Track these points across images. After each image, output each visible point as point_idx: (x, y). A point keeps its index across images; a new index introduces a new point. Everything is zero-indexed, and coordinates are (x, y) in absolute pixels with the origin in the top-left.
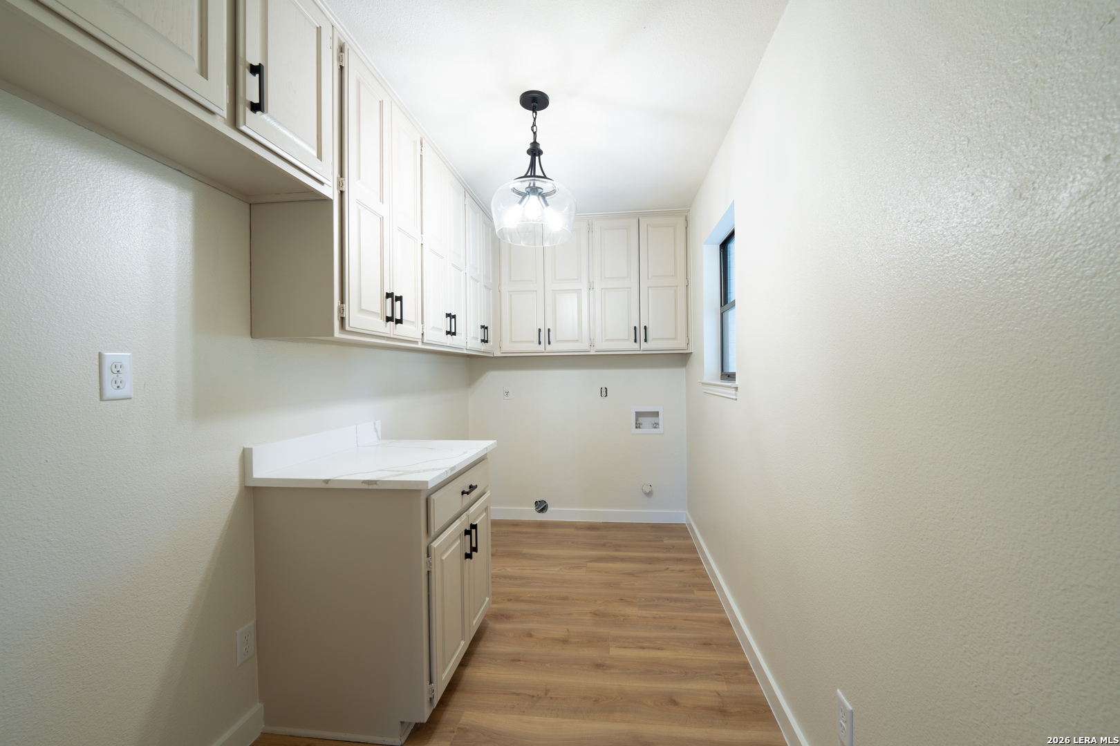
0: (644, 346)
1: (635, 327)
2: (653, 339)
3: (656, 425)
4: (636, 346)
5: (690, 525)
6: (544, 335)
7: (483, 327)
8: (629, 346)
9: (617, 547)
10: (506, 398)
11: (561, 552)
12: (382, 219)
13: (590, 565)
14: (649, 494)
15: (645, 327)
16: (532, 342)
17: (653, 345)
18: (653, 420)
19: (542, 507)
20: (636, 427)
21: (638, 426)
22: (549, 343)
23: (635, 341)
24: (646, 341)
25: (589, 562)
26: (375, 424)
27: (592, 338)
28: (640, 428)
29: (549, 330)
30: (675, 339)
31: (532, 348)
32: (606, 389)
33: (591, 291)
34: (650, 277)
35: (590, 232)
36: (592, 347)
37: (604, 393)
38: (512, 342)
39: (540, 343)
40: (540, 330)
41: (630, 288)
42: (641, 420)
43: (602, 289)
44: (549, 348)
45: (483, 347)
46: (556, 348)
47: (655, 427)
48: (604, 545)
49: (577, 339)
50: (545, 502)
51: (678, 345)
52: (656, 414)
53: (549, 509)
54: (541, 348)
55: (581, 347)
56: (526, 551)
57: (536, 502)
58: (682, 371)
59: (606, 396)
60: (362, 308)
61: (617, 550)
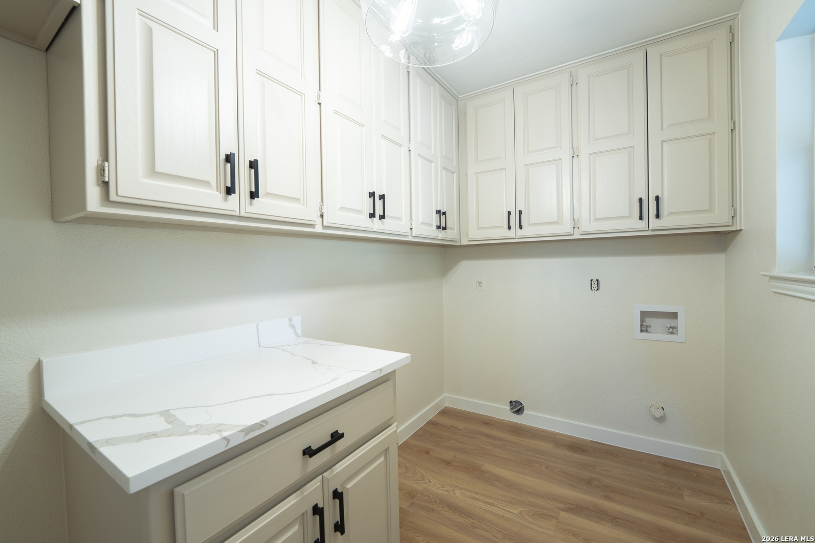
0: (655, 223)
1: (641, 200)
2: (671, 214)
3: (673, 330)
4: (642, 225)
5: (728, 473)
6: (516, 218)
7: (438, 212)
8: (632, 225)
9: (609, 492)
10: (479, 288)
11: (529, 481)
12: (216, 53)
13: (564, 515)
14: (661, 419)
15: (657, 198)
16: (501, 227)
17: (669, 222)
18: (670, 322)
19: (517, 408)
20: (642, 331)
21: (644, 329)
22: (521, 227)
23: (641, 218)
24: (658, 216)
25: (563, 510)
26: (290, 320)
27: (576, 217)
28: (647, 331)
29: (520, 212)
30: (710, 210)
31: (501, 234)
32: (598, 281)
33: (575, 159)
34: (664, 127)
35: (574, 84)
36: (576, 230)
37: (595, 286)
38: (479, 228)
39: (509, 228)
40: (509, 213)
41: (633, 147)
42: (649, 321)
43: (590, 154)
44: (521, 233)
45: (440, 234)
46: (529, 232)
47: (672, 333)
48: (589, 482)
49: (555, 220)
50: (521, 404)
51: (718, 218)
52: (674, 315)
53: (526, 412)
54: (512, 233)
55: (563, 229)
56: (488, 467)
57: (511, 402)
58: (720, 258)
59: (598, 289)
60: (157, 169)
61: (607, 498)
